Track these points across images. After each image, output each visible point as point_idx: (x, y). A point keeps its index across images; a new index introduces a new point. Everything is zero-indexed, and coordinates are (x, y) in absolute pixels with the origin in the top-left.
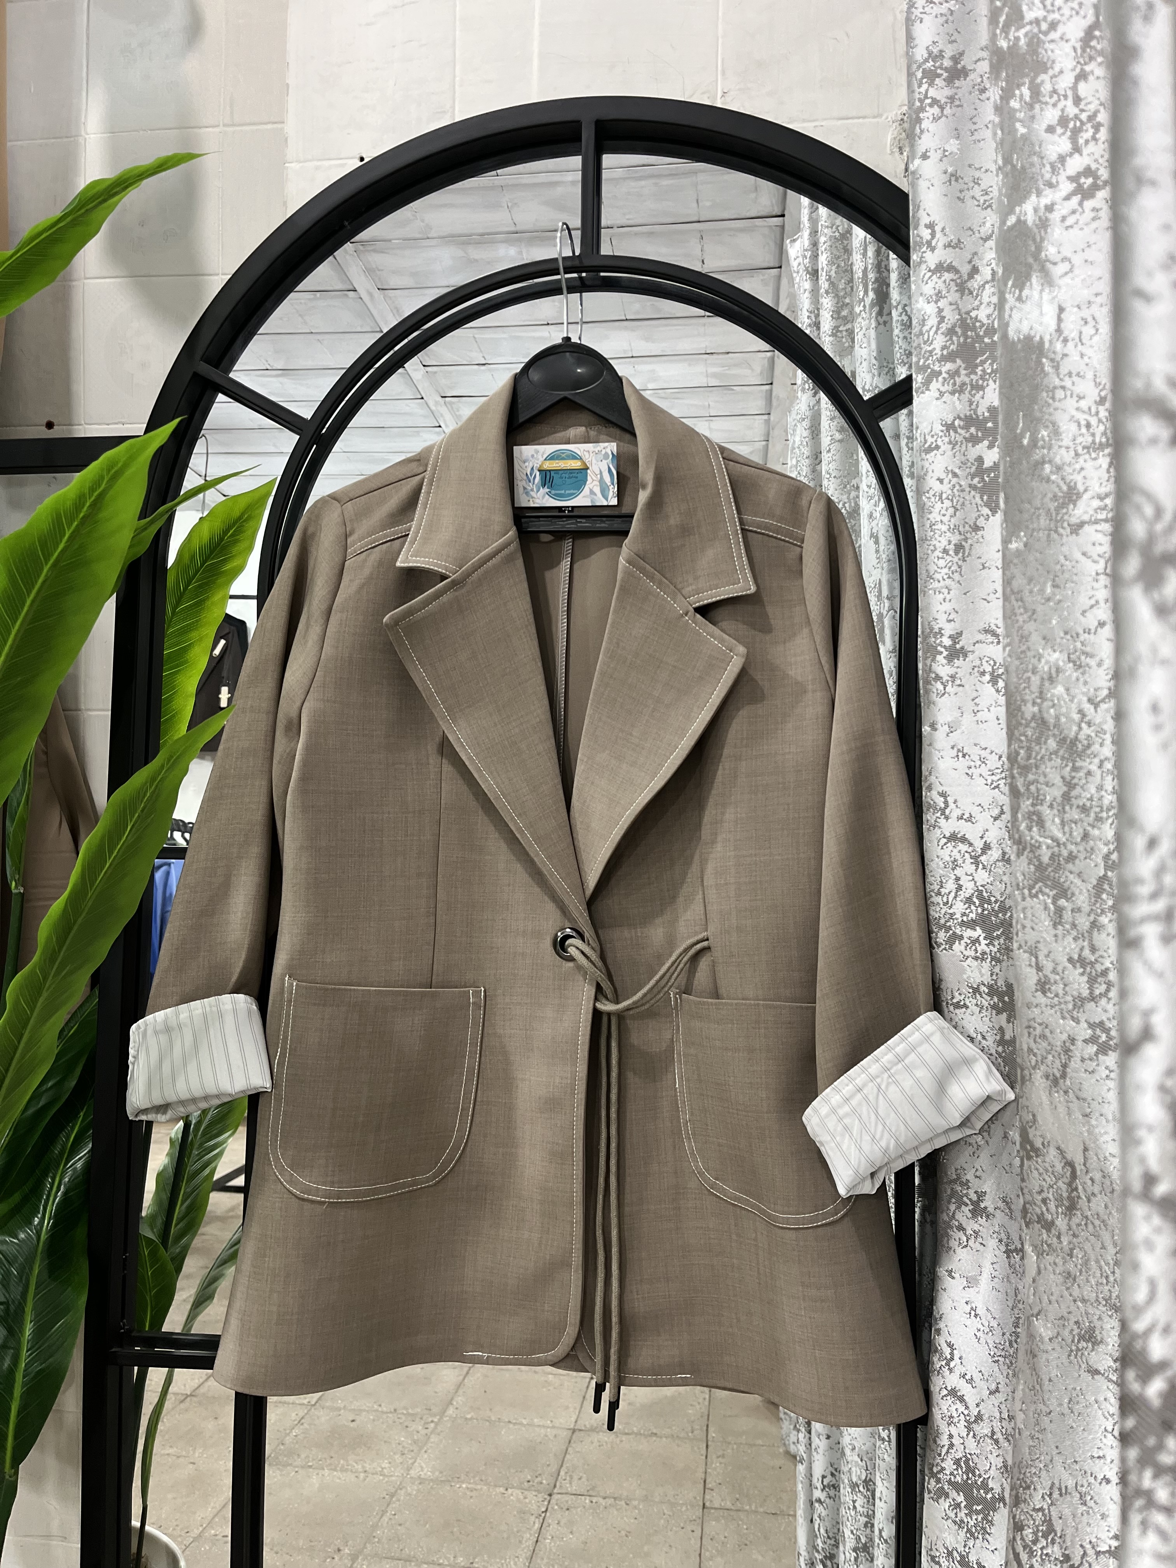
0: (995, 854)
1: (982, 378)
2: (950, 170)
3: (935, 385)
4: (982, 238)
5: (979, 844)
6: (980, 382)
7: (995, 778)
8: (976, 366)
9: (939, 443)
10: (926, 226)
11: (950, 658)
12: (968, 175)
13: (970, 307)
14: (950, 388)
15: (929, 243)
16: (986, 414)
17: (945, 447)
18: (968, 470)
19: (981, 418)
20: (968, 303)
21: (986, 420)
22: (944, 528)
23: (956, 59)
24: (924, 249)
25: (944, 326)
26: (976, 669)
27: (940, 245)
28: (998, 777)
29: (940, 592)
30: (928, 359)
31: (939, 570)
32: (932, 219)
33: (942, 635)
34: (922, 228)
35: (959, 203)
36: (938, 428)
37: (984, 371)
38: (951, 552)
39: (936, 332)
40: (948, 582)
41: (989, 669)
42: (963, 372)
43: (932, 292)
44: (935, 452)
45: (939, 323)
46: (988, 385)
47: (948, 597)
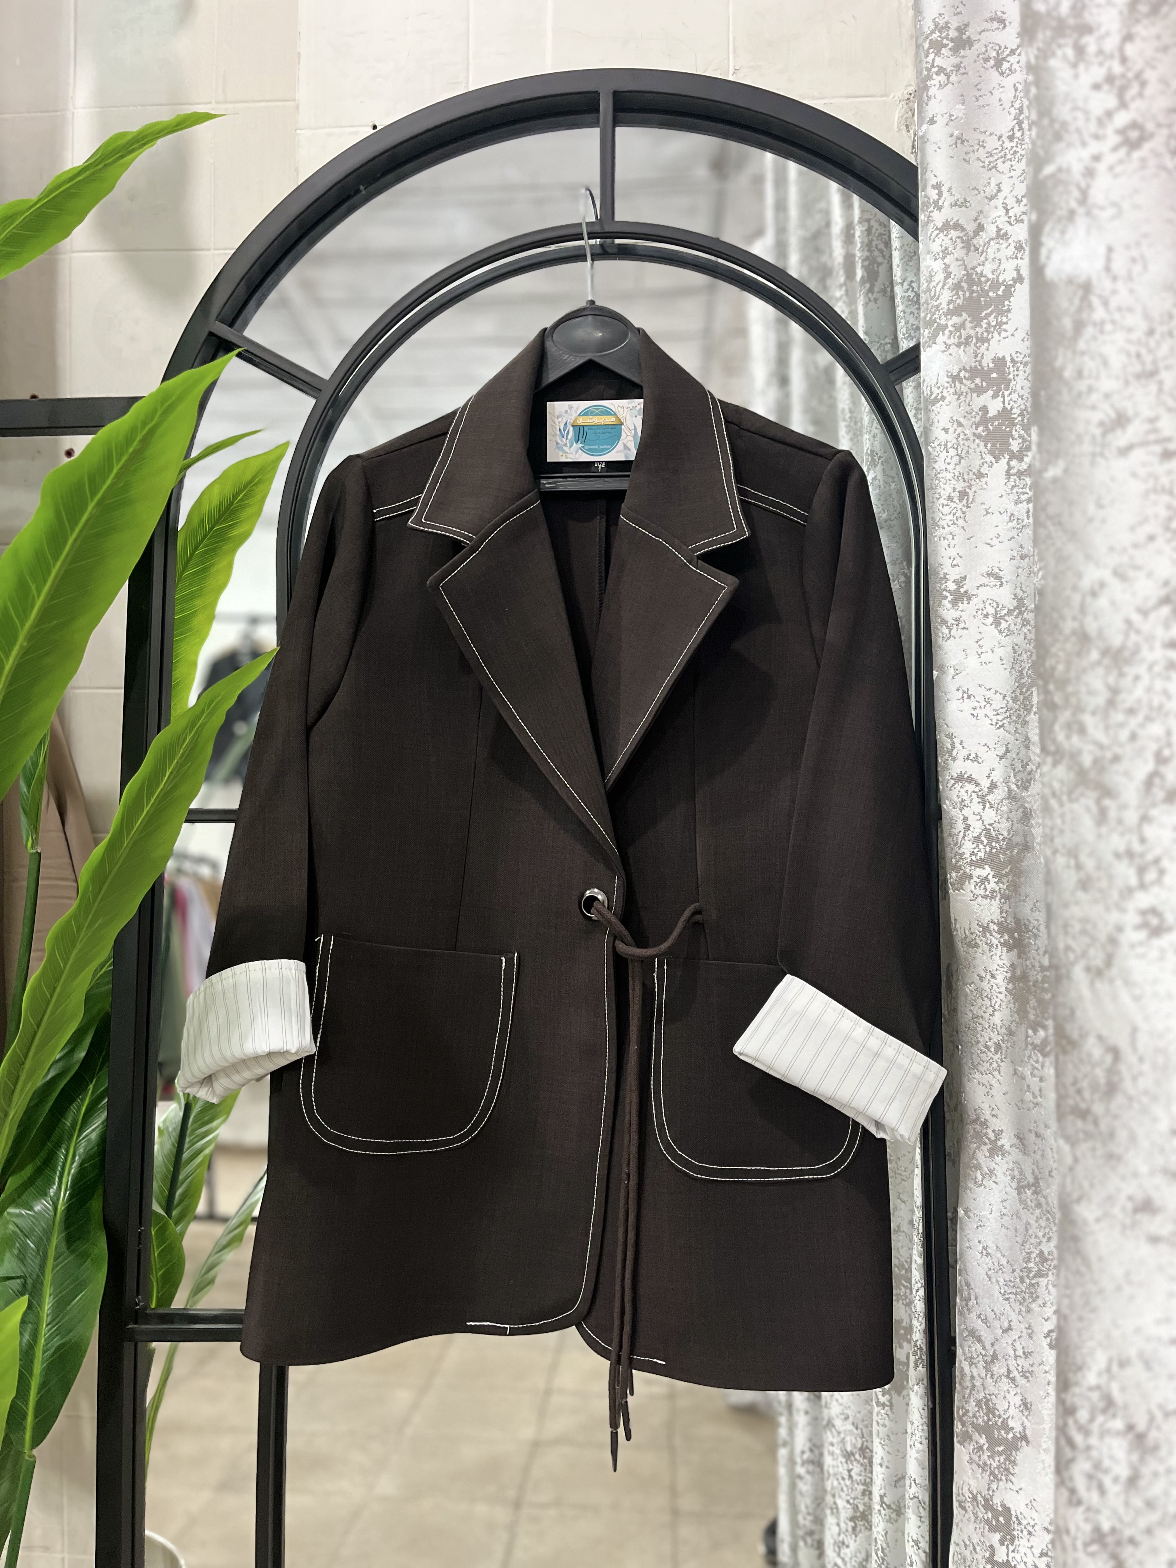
0: (1000, 793)
1: (987, 330)
2: (956, 133)
3: (941, 338)
4: (987, 197)
5: (985, 784)
6: (985, 334)
7: (1000, 717)
8: (982, 320)
9: (945, 394)
10: (933, 187)
11: (955, 603)
12: (973, 137)
13: (975, 263)
14: (956, 340)
15: (936, 203)
16: (991, 365)
17: (950, 398)
18: (973, 420)
19: (986, 369)
20: (973, 259)
21: (991, 371)
22: (949, 476)
23: (961, 30)
24: (931, 209)
25: (950, 281)
26: (979, 612)
27: (947, 204)
28: (1004, 716)
29: (944, 538)
30: (935, 314)
31: (944, 517)
32: (939, 180)
33: (947, 580)
34: (929, 188)
35: (965, 164)
36: (943, 380)
37: (989, 324)
38: (956, 500)
39: (943, 287)
40: (953, 528)
41: (991, 611)
42: (968, 325)
43: (939, 249)
44: (941, 402)
45: (946, 278)
46: (992, 337)
47: (953, 543)
